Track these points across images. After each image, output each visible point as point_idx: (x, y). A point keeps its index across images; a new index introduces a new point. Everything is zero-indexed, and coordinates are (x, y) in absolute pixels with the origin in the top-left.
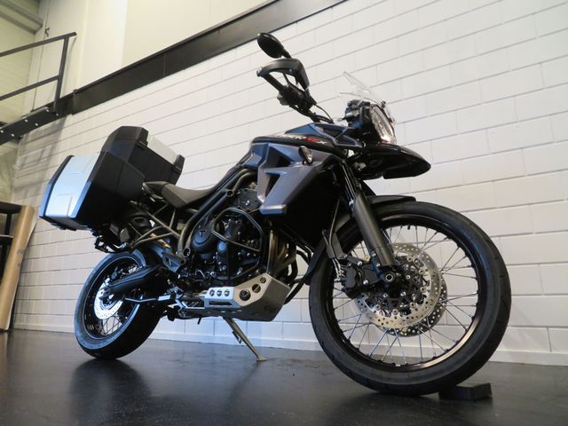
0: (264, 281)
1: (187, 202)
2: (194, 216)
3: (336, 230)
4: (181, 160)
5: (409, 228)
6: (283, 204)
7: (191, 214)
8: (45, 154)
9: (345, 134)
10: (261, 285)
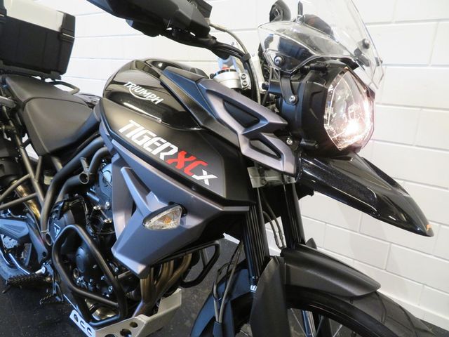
0: (135, 325)
1: (47, 150)
9: (264, 129)
10: (132, 329)
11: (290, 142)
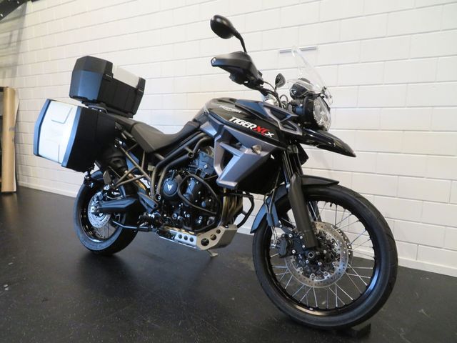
0: (219, 232)
1: (154, 149)
2: (160, 163)
3: (276, 199)
4: (142, 82)
5: (331, 206)
6: (235, 181)
7: (159, 160)
8: (15, 38)
9: (289, 119)
10: (217, 235)
11: (299, 125)
